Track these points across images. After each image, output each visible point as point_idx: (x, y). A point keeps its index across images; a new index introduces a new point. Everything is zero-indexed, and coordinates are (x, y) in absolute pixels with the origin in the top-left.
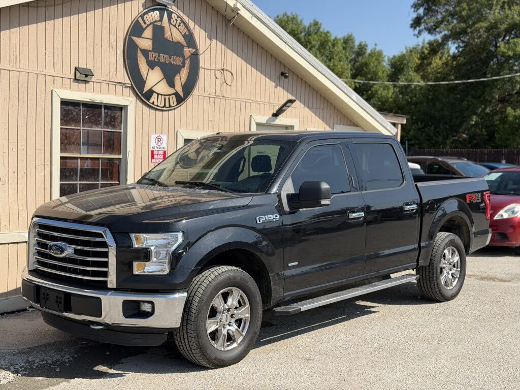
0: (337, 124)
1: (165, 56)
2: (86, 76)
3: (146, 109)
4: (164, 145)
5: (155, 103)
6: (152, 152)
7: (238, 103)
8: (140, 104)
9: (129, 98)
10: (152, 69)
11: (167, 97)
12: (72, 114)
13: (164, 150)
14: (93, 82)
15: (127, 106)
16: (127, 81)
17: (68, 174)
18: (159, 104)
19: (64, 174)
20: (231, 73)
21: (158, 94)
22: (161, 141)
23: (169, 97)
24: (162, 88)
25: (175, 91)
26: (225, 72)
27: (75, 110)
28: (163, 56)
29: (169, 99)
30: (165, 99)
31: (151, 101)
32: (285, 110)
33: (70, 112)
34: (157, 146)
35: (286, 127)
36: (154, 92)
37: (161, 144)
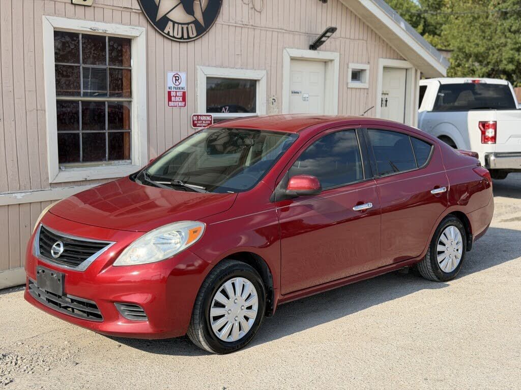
4: (183, 84)
5: (171, 34)
6: (169, 93)
7: (269, 33)
8: (152, 35)
9: (139, 28)
11: (185, 27)
12: (69, 46)
13: (183, 91)
14: (94, 7)
15: (137, 37)
16: (136, 6)
17: (67, 121)
18: (176, 36)
19: (64, 121)
21: (174, 23)
22: (179, 81)
23: (187, 26)
24: (179, 15)
25: (194, 19)
27: (73, 42)
29: (187, 28)
30: (182, 28)
31: (166, 31)
32: (324, 41)
33: (67, 45)
34: (175, 86)
35: (325, 62)
36: (169, 20)
37: (180, 83)
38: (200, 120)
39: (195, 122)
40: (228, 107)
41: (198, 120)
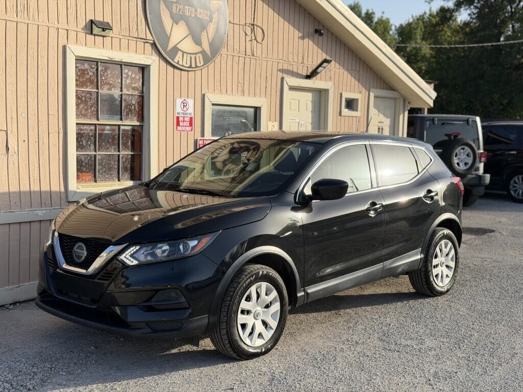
0: (373, 88)
1: (190, 10)
2: (104, 30)
3: (170, 69)
4: (191, 110)
5: (181, 63)
6: (178, 118)
7: (270, 64)
8: (163, 64)
9: (152, 57)
10: (177, 24)
11: (193, 56)
12: (88, 74)
13: (190, 116)
14: (112, 37)
15: (150, 65)
16: (149, 37)
17: (84, 144)
18: (185, 65)
19: (81, 143)
20: (262, 30)
21: (183, 52)
22: (187, 107)
23: (195, 55)
24: (188, 46)
25: (202, 50)
26: (255, 27)
27: (92, 70)
28: (189, 9)
29: (195, 58)
30: (191, 58)
31: (176, 60)
32: (320, 72)
33: (86, 72)
34: (183, 112)
35: (320, 91)
36: (179, 50)
37: (187, 109)
39: (201, 146)
40: (231, 133)
41: (203, 144)
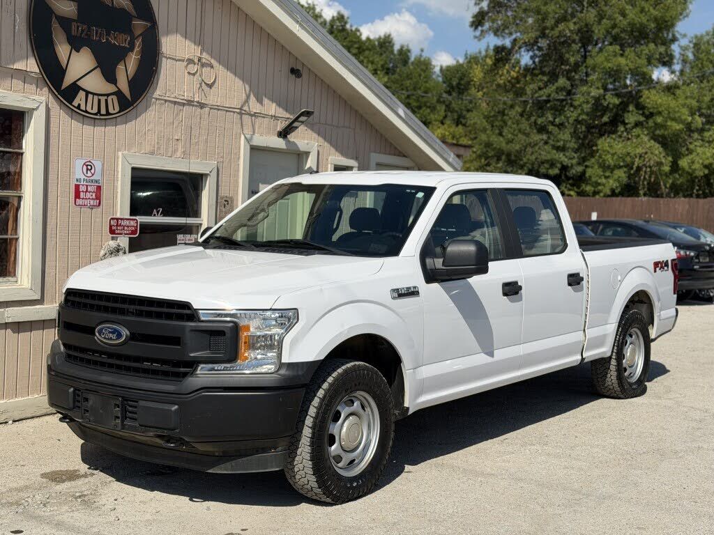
0: (375, 152)
1: (100, 31)
3: (65, 115)
4: (98, 176)
5: (83, 107)
6: (77, 187)
9: (37, 98)
10: (78, 51)
11: (103, 99)
13: (98, 184)
15: (32, 110)
16: (34, 68)
18: (89, 109)
20: (211, 64)
21: (87, 93)
22: (93, 171)
23: (106, 97)
24: (95, 82)
25: (116, 89)
26: (201, 62)
28: (97, 31)
29: (106, 101)
30: (99, 101)
31: (75, 103)
32: (297, 128)
34: (86, 178)
35: (299, 154)
36: (80, 88)
37: (93, 175)
38: (120, 226)
39: (114, 228)
40: (161, 209)
41: (117, 225)
